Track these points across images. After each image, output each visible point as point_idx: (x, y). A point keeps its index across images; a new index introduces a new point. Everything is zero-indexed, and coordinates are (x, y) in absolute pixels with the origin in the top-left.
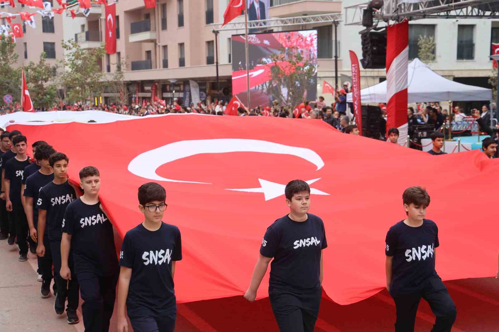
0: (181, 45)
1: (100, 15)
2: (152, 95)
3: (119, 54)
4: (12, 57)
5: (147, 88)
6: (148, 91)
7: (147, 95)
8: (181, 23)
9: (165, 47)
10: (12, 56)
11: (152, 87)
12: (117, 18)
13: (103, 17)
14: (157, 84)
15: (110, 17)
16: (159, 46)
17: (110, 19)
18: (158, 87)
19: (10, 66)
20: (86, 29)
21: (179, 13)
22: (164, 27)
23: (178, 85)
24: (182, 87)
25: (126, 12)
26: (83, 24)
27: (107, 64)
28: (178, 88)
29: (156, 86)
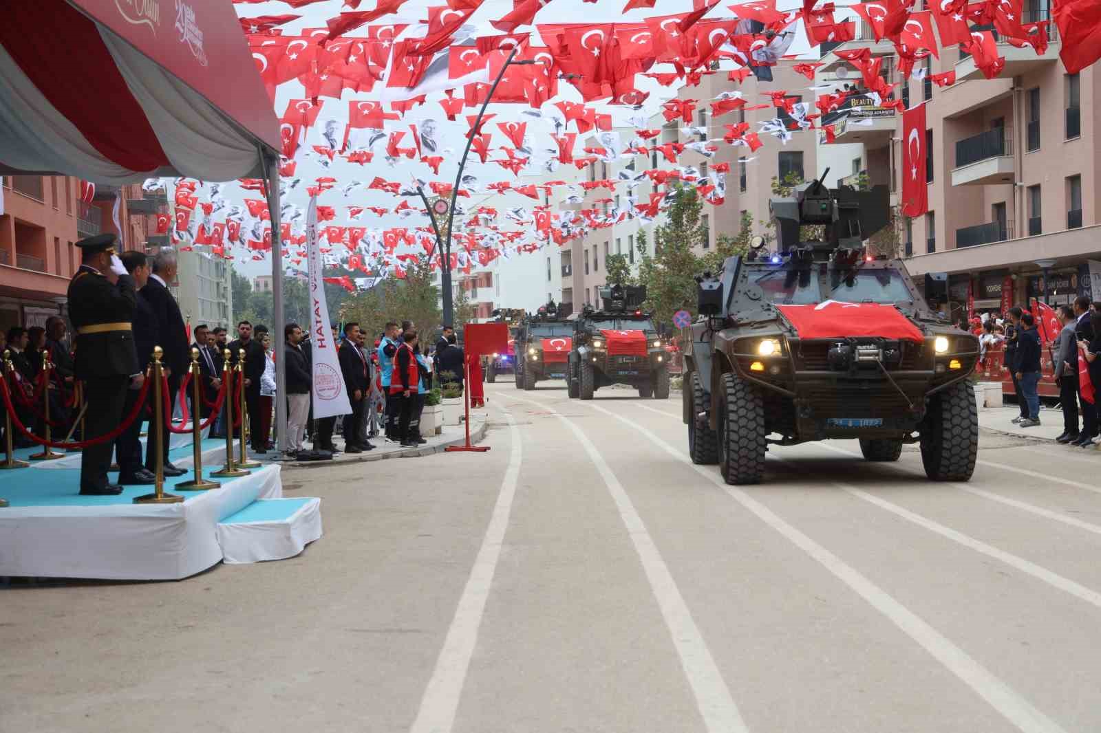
0: (1074, 181)
1: (893, 132)
2: (1002, 304)
3: (931, 215)
4: (695, 233)
5: (993, 288)
6: (994, 296)
7: (990, 304)
8: (1073, 129)
9: (1035, 189)
10: (694, 230)
11: (1003, 285)
12: (928, 136)
13: (899, 137)
14: (1014, 277)
15: (914, 134)
16: (1021, 187)
17: (914, 140)
18: (1018, 284)
19: (691, 250)
20: (863, 167)
21: (1068, 106)
22: (1034, 142)
23: (1066, 277)
24: (1074, 279)
25: (949, 120)
26: (856, 157)
27: (907, 241)
28: (1065, 284)
29: (1013, 283)
